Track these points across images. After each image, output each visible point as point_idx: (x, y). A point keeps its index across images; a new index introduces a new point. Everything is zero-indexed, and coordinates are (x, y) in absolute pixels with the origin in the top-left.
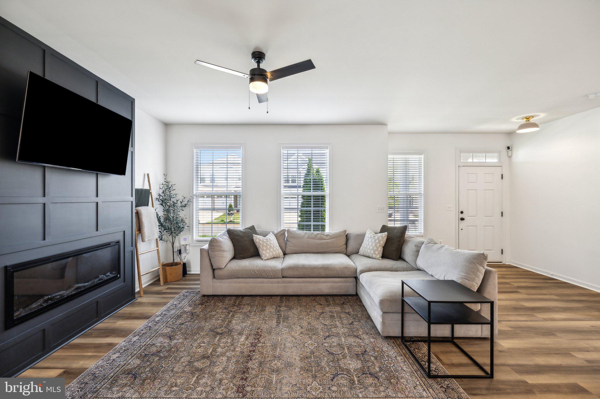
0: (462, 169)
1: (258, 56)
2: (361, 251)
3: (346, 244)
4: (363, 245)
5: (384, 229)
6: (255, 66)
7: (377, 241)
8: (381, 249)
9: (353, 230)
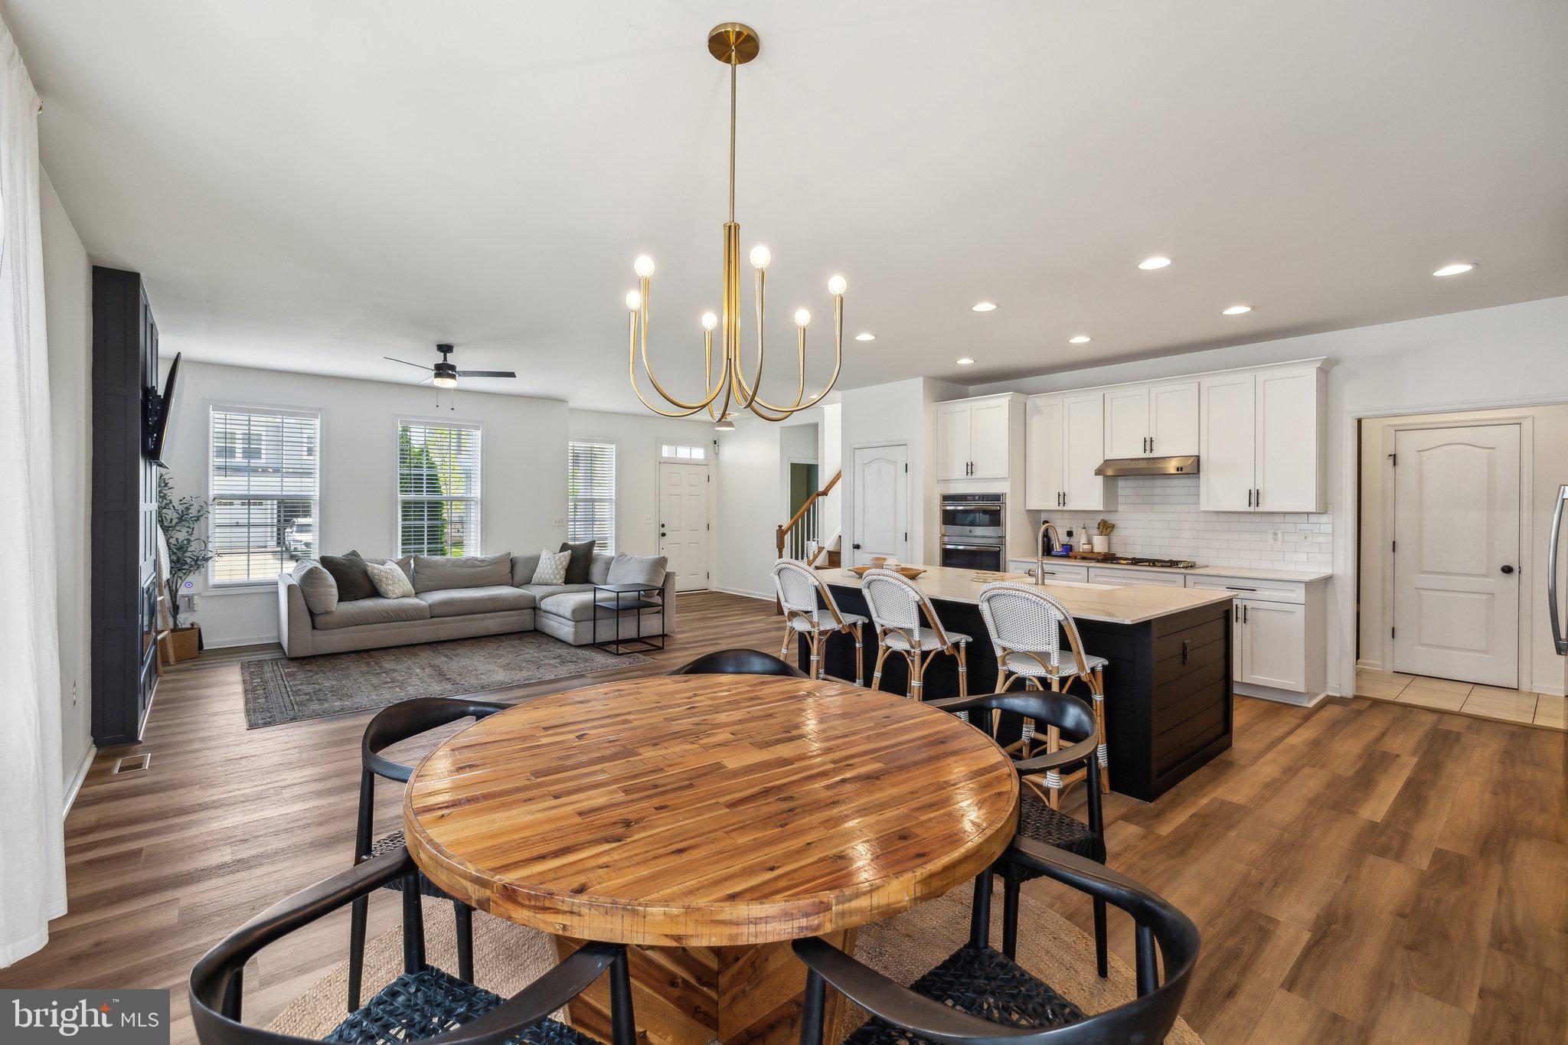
0: (663, 465)
1: (445, 349)
2: (536, 578)
3: (512, 571)
4: (538, 570)
5: (565, 547)
6: (440, 361)
7: (558, 562)
8: (563, 572)
9: (520, 551)
